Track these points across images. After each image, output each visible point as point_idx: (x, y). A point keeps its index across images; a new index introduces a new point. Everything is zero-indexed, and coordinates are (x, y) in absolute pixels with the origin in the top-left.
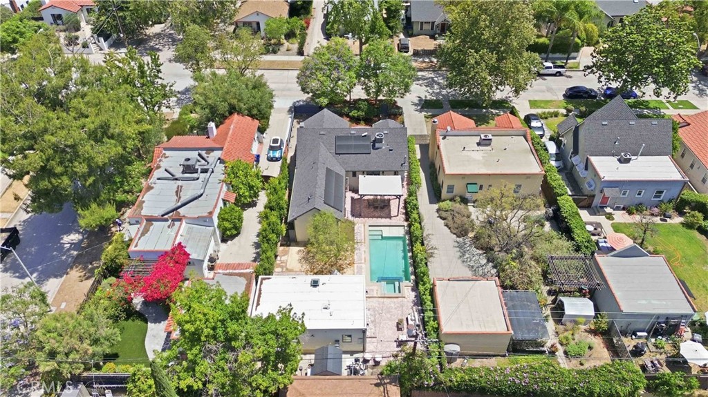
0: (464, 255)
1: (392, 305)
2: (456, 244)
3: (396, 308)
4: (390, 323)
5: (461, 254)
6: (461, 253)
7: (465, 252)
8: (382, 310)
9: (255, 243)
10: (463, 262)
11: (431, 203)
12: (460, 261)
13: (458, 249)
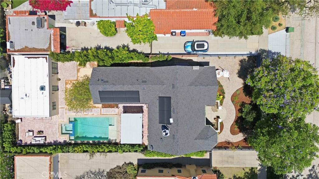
0: (93, 174)
1: (54, 129)
2: (101, 171)
3: (52, 131)
4: (43, 127)
5: (93, 172)
6: (95, 173)
7: (95, 175)
8: (51, 123)
9: (100, 46)
10: (87, 173)
11: (138, 160)
12: (88, 170)
13: (97, 171)
